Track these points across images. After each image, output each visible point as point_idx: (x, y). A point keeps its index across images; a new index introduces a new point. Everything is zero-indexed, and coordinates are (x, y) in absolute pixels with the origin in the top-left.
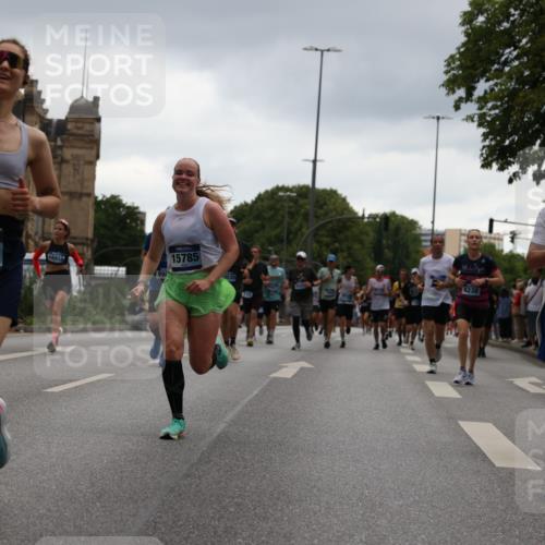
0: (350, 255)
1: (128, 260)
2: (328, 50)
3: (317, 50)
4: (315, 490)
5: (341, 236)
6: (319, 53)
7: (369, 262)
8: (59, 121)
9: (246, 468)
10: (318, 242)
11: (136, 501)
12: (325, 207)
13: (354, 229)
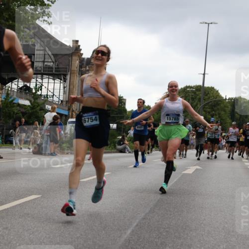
0: (219, 117)
1: (118, 121)
2: (211, 23)
3: (206, 23)
4: (202, 225)
5: (215, 108)
6: (207, 24)
7: (229, 120)
8: (88, 59)
9: (171, 215)
10: (205, 111)
11: (121, 230)
12: (208, 95)
13: (222, 105)
